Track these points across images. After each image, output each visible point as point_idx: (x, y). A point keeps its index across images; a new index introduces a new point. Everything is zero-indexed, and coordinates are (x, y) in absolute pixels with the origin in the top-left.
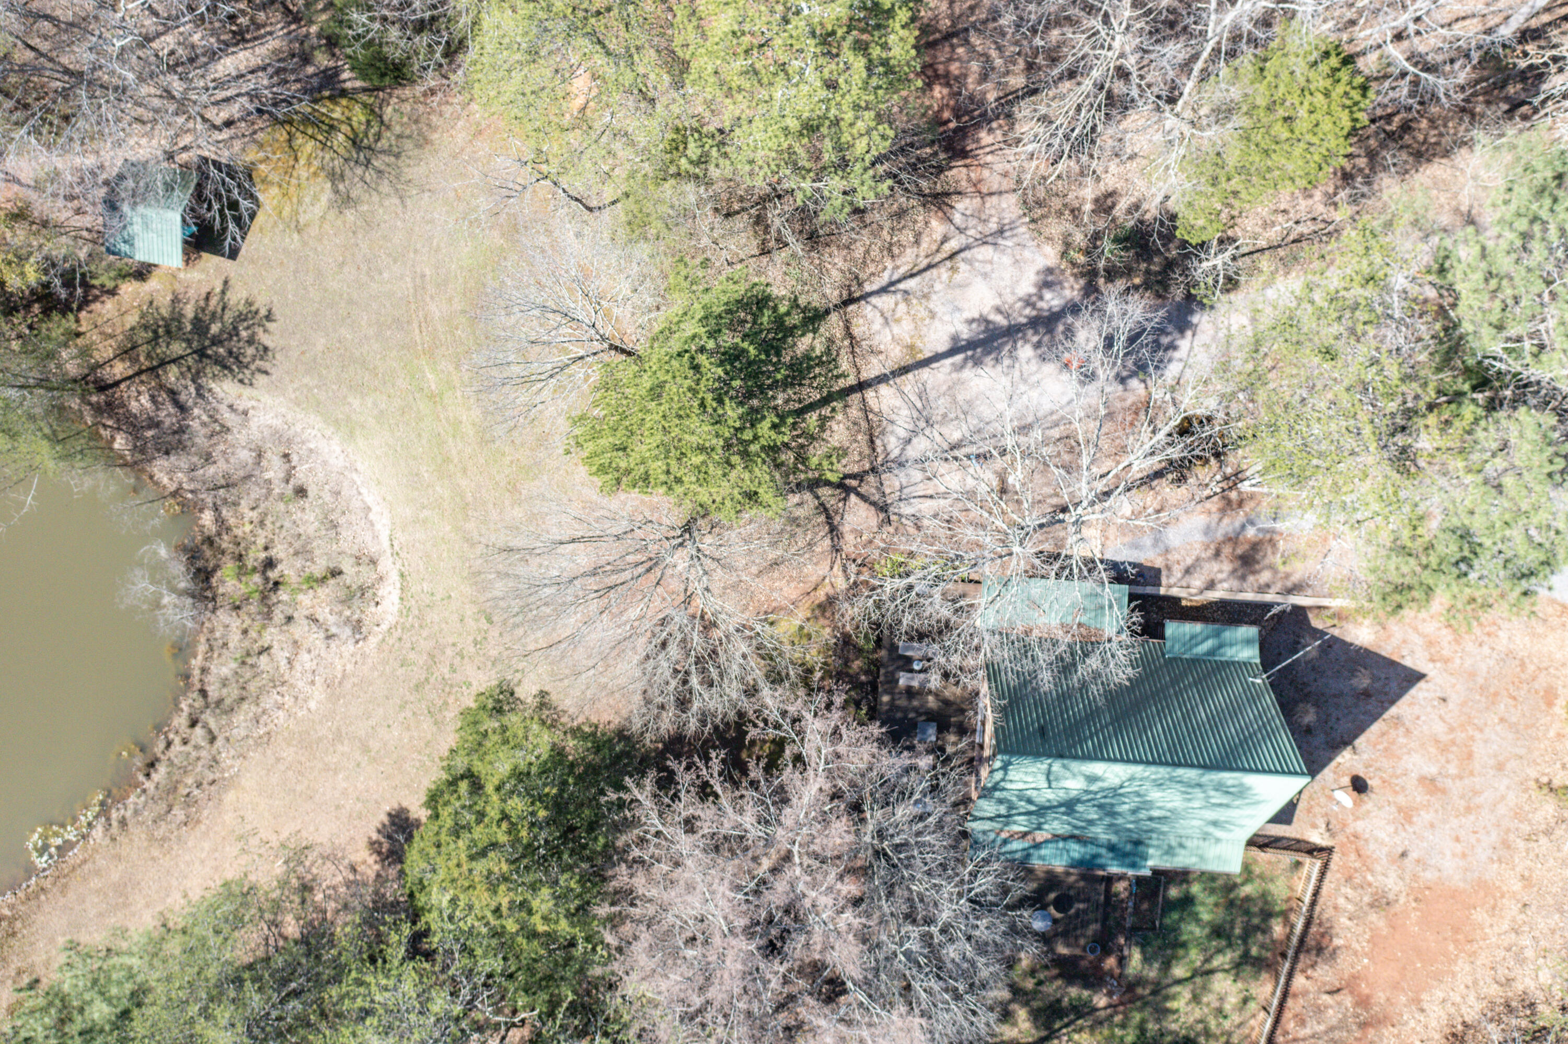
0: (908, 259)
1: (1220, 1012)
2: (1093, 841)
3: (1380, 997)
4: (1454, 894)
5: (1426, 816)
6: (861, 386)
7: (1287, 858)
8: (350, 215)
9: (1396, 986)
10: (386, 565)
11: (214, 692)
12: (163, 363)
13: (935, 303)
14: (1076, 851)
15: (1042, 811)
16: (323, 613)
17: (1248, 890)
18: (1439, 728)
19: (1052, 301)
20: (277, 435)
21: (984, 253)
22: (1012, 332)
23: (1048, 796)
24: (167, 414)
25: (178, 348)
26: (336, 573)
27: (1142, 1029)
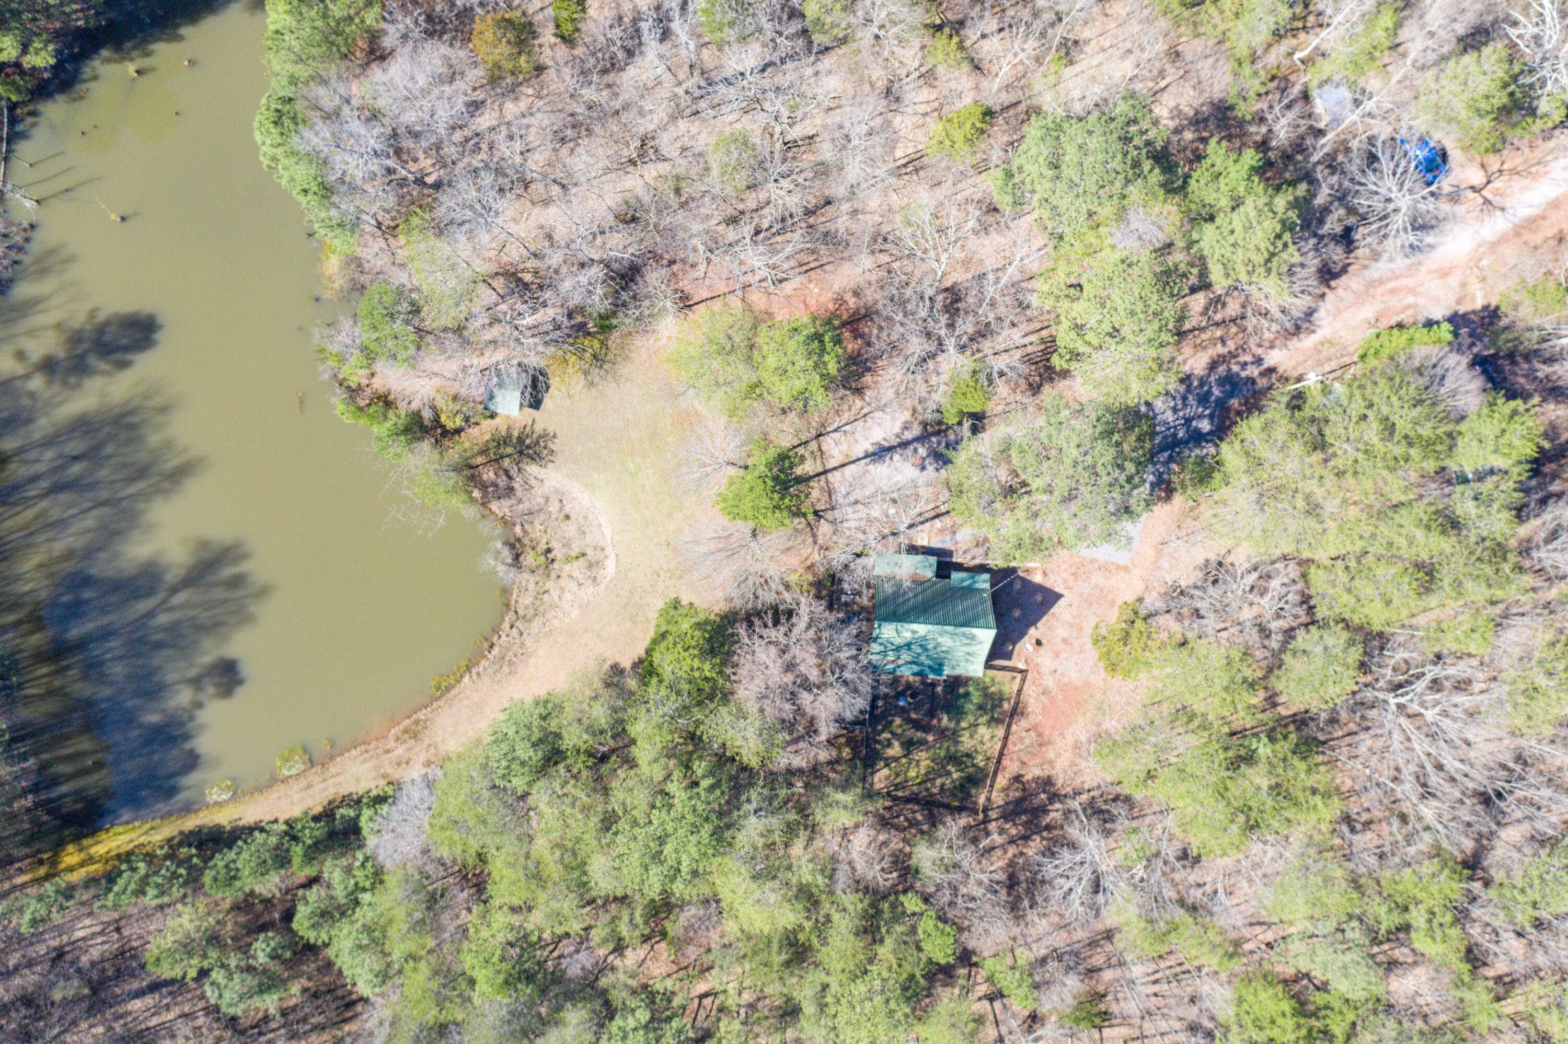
0: (846, 417)
1: (982, 742)
2: (922, 664)
3: (1047, 733)
4: (1076, 688)
5: (1064, 655)
6: (825, 472)
7: (1009, 675)
8: (593, 391)
9: (1053, 728)
10: (609, 551)
11: (521, 613)
12: (502, 457)
13: (857, 436)
14: (916, 668)
15: (898, 649)
16: (576, 574)
17: (992, 689)
18: (1069, 617)
19: (908, 436)
20: (557, 491)
21: (878, 414)
22: (891, 449)
23: (899, 641)
24: (502, 481)
25: (509, 450)
26: (584, 555)
27: (948, 749)
